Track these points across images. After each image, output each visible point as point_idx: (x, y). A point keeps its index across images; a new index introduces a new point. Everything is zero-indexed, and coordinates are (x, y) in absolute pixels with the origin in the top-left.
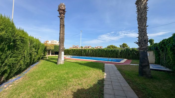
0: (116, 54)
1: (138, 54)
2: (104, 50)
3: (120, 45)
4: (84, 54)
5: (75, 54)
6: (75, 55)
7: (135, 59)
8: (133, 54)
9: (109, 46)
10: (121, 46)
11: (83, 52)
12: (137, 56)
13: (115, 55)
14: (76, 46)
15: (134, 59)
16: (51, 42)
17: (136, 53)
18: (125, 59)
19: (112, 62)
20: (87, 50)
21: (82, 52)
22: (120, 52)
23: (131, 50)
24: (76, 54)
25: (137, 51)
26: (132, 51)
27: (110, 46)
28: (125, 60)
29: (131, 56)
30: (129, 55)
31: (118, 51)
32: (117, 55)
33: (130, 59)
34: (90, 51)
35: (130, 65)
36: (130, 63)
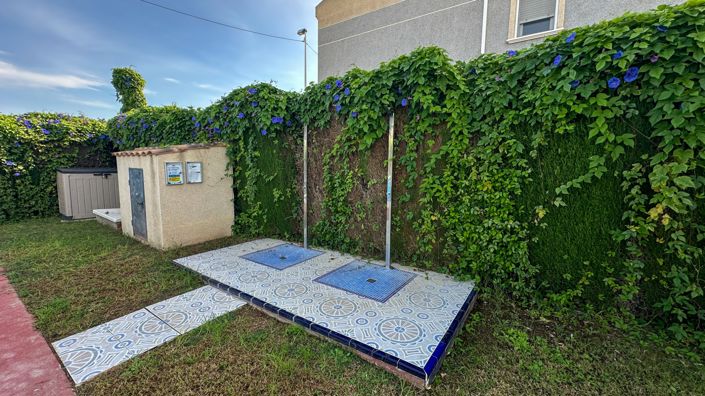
1: (35, 175)
12: (35, 182)
17: (21, 159)
35: (78, 382)
36: (36, 338)
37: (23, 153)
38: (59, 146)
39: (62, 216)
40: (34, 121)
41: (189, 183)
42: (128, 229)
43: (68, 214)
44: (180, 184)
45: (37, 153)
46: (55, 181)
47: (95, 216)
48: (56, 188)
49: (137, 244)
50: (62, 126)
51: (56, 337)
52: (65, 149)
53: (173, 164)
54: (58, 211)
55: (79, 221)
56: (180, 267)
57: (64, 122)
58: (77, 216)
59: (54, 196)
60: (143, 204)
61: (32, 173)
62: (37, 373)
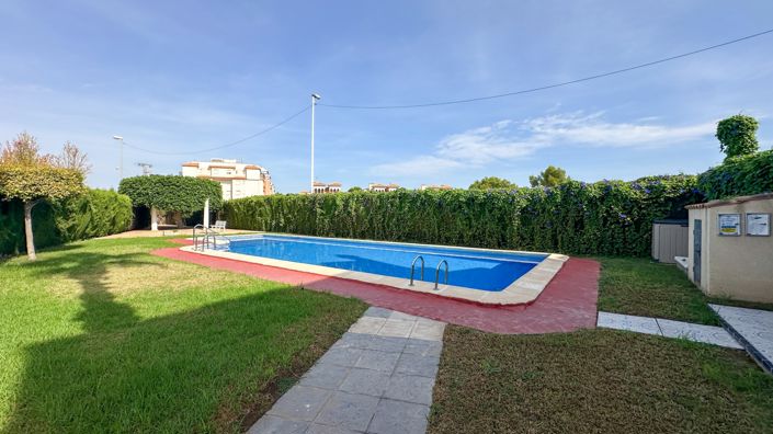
0: (501, 219)
1: (637, 223)
2: (431, 197)
3: (531, 178)
4: (326, 221)
5: (285, 226)
6: (283, 230)
7: (618, 255)
8: (605, 220)
9: (480, 181)
10: (534, 183)
11: (319, 210)
12: (637, 230)
13: (492, 226)
14: (327, 183)
15: (610, 254)
16: (210, 168)
17: (629, 213)
18: (554, 256)
19: (444, 290)
20: (338, 202)
21: (313, 213)
22: (523, 210)
23: (594, 193)
24: (288, 221)
25: (636, 201)
26: (602, 199)
27: (483, 182)
28: (556, 260)
29: (591, 231)
30: (579, 225)
31: (510, 201)
32: (504, 228)
33: (588, 252)
34: (353, 204)
35: (599, 325)
36: (595, 307)
37: (632, 208)
38: (657, 202)
39: (652, 259)
40: (643, 184)
41: (749, 235)
42: (691, 275)
43: (656, 257)
44: (736, 235)
45: (640, 208)
46: (651, 230)
47: (676, 262)
48: (651, 235)
49: (693, 287)
50: (660, 185)
51: (602, 310)
52: (660, 205)
53: (728, 216)
54: (650, 255)
55: (663, 264)
56: (709, 310)
57: (663, 182)
58: (662, 260)
59: (649, 243)
60: (700, 252)
61: (636, 223)
62: (587, 316)
